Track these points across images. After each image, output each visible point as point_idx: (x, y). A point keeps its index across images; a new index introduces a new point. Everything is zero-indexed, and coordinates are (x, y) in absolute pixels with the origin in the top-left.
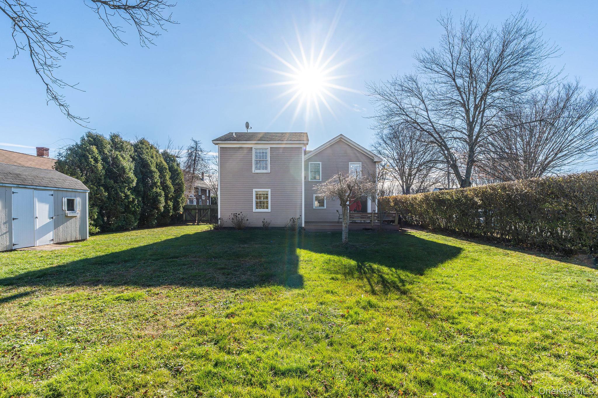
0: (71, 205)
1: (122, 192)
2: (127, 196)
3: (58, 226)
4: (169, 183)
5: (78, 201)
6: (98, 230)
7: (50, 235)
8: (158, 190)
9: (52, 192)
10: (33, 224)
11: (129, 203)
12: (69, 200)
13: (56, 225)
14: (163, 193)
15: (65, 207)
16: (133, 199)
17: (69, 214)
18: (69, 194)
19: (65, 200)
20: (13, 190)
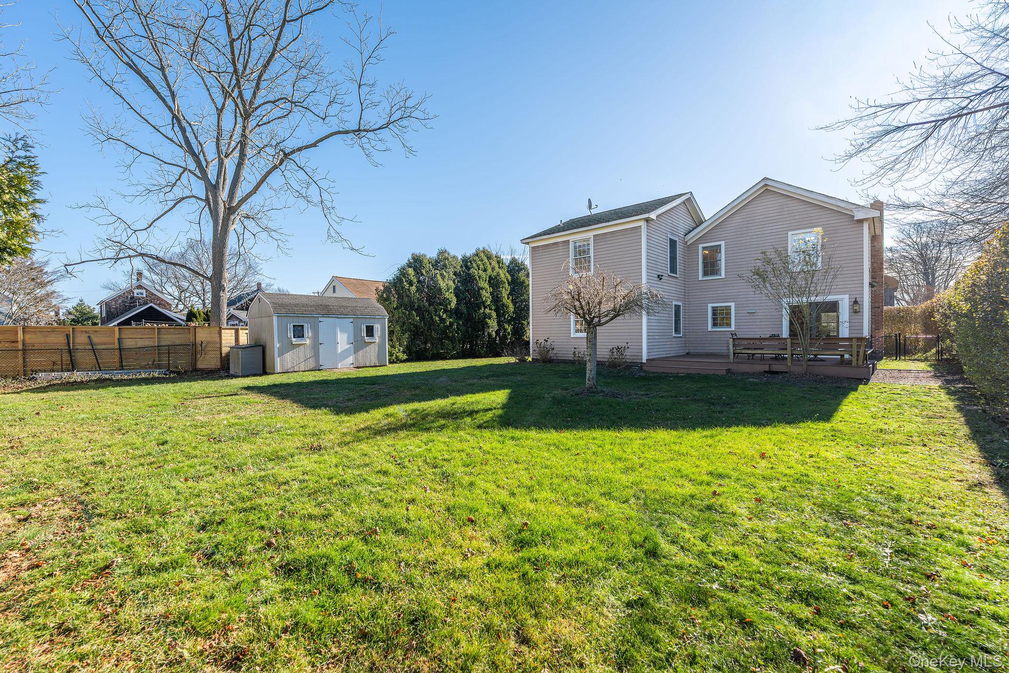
0: (370, 331)
1: (436, 315)
2: (442, 320)
3: (358, 351)
4: (507, 301)
5: (377, 327)
6: (405, 357)
7: (351, 360)
8: (487, 311)
9: (351, 320)
10: (336, 348)
11: (447, 327)
12: (367, 327)
13: (356, 351)
14: (494, 314)
15: (364, 334)
16: (451, 324)
17: (367, 339)
18: (368, 320)
19: (364, 328)
20: (320, 319)
